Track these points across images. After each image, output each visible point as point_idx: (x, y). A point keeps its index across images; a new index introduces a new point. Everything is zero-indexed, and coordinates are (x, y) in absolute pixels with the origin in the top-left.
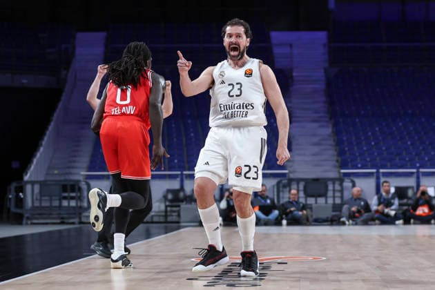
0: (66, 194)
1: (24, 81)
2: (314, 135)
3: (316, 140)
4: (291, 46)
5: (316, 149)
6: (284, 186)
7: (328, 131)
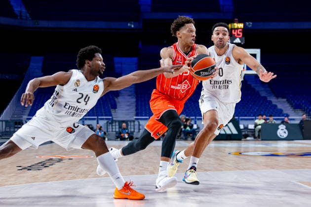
0: (16, 126)
1: (7, 77)
2: (129, 102)
3: (128, 104)
4: (122, 64)
5: (128, 108)
6: (110, 123)
7: (134, 100)
